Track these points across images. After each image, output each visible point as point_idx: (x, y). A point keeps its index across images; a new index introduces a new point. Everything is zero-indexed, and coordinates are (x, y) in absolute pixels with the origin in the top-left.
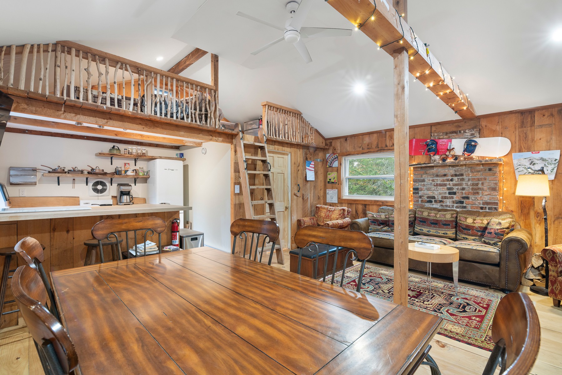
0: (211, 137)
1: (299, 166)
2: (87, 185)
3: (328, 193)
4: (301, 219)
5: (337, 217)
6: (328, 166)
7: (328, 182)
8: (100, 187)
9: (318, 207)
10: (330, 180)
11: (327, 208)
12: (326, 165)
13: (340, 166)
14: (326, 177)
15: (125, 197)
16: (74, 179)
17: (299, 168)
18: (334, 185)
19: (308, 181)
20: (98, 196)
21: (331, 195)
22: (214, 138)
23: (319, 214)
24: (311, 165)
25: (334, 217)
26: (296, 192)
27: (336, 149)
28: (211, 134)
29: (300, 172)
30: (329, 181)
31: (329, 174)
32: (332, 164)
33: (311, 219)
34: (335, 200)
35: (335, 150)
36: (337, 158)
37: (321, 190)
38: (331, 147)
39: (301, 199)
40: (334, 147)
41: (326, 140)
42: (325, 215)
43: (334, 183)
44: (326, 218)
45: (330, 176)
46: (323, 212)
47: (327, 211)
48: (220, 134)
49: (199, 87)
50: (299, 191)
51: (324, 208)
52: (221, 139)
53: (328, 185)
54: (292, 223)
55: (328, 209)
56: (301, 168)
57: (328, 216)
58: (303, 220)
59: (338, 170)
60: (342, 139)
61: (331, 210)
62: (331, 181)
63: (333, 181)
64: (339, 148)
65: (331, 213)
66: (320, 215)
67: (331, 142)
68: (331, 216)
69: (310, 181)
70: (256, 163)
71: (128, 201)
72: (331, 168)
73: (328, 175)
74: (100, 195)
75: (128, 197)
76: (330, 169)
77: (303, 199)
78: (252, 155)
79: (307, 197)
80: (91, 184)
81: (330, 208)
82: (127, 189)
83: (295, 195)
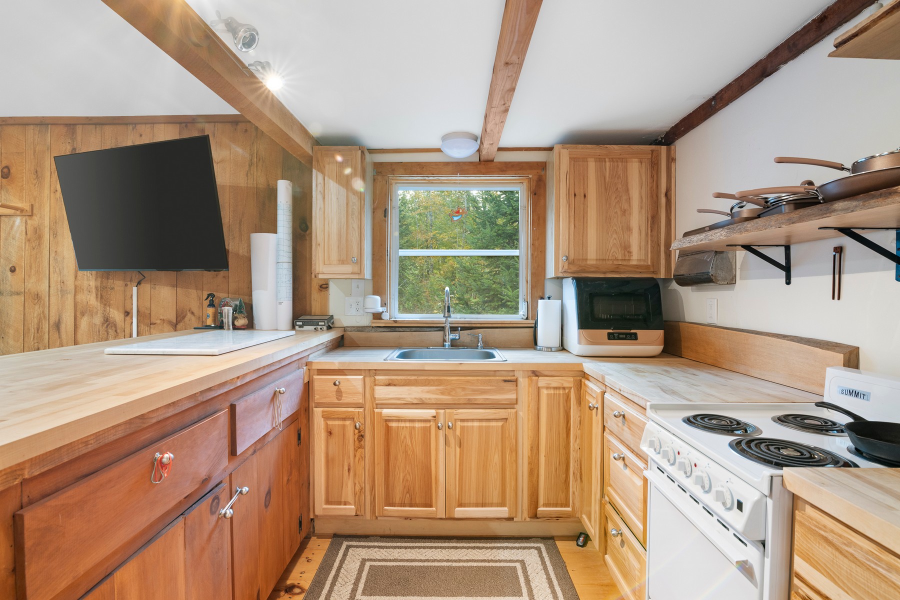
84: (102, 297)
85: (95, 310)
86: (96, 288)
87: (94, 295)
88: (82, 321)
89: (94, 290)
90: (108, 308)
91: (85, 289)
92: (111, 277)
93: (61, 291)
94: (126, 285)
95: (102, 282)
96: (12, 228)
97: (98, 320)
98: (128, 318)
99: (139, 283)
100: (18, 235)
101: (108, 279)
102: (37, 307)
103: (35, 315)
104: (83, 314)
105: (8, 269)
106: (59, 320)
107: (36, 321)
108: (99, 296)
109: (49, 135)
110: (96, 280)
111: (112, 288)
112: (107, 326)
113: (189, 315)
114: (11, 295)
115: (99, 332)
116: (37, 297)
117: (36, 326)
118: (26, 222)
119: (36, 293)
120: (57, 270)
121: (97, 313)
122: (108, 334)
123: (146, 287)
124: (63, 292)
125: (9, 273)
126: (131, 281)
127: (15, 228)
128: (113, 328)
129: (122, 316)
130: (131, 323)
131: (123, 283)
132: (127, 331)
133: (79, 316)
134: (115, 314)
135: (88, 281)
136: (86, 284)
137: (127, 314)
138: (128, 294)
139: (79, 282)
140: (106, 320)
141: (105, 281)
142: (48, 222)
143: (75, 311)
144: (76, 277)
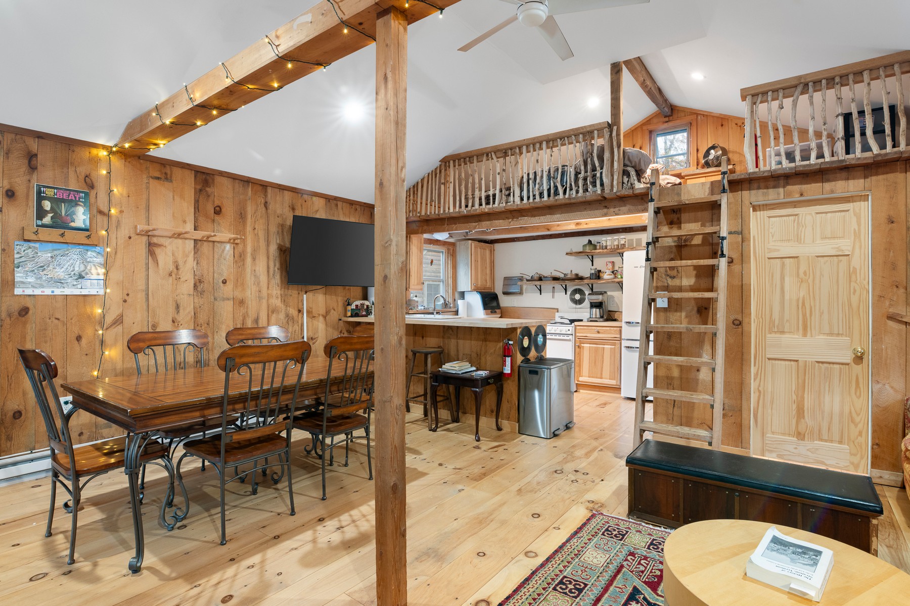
2: (566, 294)
8: (577, 297)
15: (594, 310)
16: (554, 287)
20: (576, 308)
22: (612, 210)
28: (606, 205)
49: (581, 136)
52: (626, 208)
70: (714, 241)
71: (598, 316)
74: (578, 306)
75: (598, 310)
78: (703, 225)
80: (569, 293)
82: (599, 298)
83: (891, 318)
84: (284, 301)
85: (280, 310)
86: (281, 295)
87: (280, 300)
88: (273, 316)
89: (279, 296)
90: (289, 308)
91: (274, 296)
92: (290, 288)
94: (299, 293)
95: (284, 292)
96: (223, 251)
97: (282, 315)
98: (300, 314)
99: (306, 292)
100: (228, 257)
101: (288, 289)
102: (242, 309)
103: (240, 314)
104: (273, 312)
105: (221, 281)
106: (258, 316)
107: (241, 318)
109: (250, 189)
110: (281, 290)
111: (291, 295)
113: (332, 311)
114: (223, 301)
115: (283, 323)
116: (242, 302)
117: (241, 322)
118: (234, 248)
119: (241, 299)
120: (256, 283)
121: (281, 312)
122: (289, 324)
123: (310, 294)
124: (260, 298)
125: (222, 284)
126: (301, 291)
127: (226, 252)
129: (297, 313)
130: (303, 317)
131: (297, 292)
132: (300, 322)
133: (270, 313)
134: (293, 312)
135: (276, 291)
136: (275, 292)
137: (300, 311)
138: (300, 299)
139: (270, 292)
140: (287, 316)
141: (286, 291)
142: (249, 249)
143: (268, 310)
144: (268, 288)
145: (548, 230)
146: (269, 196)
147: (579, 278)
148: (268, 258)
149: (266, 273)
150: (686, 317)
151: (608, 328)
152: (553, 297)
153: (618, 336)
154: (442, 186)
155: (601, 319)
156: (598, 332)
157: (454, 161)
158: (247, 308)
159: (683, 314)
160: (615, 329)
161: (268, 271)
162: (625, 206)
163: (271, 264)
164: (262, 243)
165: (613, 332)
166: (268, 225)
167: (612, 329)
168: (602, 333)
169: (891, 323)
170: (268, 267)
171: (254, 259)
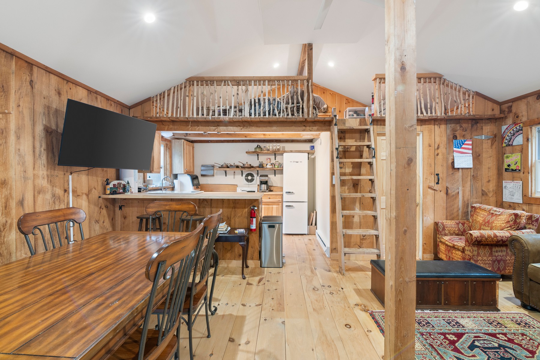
0: (304, 128)
1: (438, 148)
2: (242, 176)
3: (505, 187)
4: (440, 221)
5: (503, 225)
6: (504, 145)
7: (506, 169)
8: (250, 178)
9: (474, 207)
10: (509, 166)
11: (490, 210)
12: (502, 144)
13: (526, 143)
14: (500, 161)
15: (263, 185)
16: (234, 172)
17: (439, 151)
18: (515, 174)
19: (459, 169)
20: (249, 185)
21: (511, 190)
22: (308, 128)
23: (474, 218)
24: (463, 146)
25: (498, 225)
26: (432, 184)
27: (520, 115)
28: (305, 124)
29: (440, 156)
30: (507, 167)
31: (507, 157)
32: (512, 140)
33: (458, 224)
34: (518, 198)
35: (517, 117)
36: (522, 130)
37: (489, 181)
38: (511, 114)
39: (443, 194)
40: (515, 114)
41: (500, 104)
42: (484, 220)
43: (515, 170)
44: (485, 225)
45: (508, 160)
46: (482, 216)
47: (488, 215)
48: (315, 123)
49: (290, 81)
50: (438, 183)
51: (484, 210)
52: (315, 128)
53: (505, 174)
54: (424, 225)
55: (492, 212)
56: (442, 150)
57: (488, 222)
58: (442, 224)
59: (523, 150)
60: (530, 99)
61: (495, 213)
62: (511, 168)
63: (513, 167)
64: (525, 113)
65: (494, 218)
66: (475, 220)
67: (511, 106)
68: (493, 222)
69: (462, 169)
70: (361, 150)
71: (266, 189)
72: (510, 147)
73: (505, 159)
74: (250, 183)
75: (265, 185)
76: (508, 149)
77: (447, 193)
78: (356, 141)
79: (457, 191)
80: (244, 175)
81: (495, 211)
82: (264, 179)
83: (430, 188)
84: (51, 181)
85: (47, 190)
86: (48, 176)
87: (46, 180)
88: (39, 198)
89: (46, 177)
90: (55, 188)
91: (40, 176)
92: (56, 169)
93: (24, 177)
94: (64, 174)
95: (51, 172)
97: (48, 196)
98: (66, 194)
99: (71, 173)
101: (54, 170)
102: (4, 190)
103: (3, 196)
104: (39, 193)
106: (23, 198)
107: (3, 200)
108: (49, 181)
109: (14, 63)
110: (47, 170)
111: (57, 176)
112: (55, 199)
113: (94, 189)
115: (49, 204)
117: (4, 205)
119: (3, 179)
120: (21, 163)
121: (48, 191)
122: (55, 204)
123: (75, 175)
124: (25, 179)
126: (67, 172)
128: (58, 200)
129: (63, 192)
130: (68, 196)
131: (62, 173)
132: (66, 201)
133: (36, 194)
134: (59, 191)
135: (42, 171)
136: (41, 173)
137: (65, 191)
138: (66, 179)
139: (36, 172)
140: (54, 195)
141: (53, 171)
142: (13, 126)
143: (34, 191)
144: (34, 168)
145: (246, 137)
146: (35, 75)
147: (251, 167)
148: (34, 138)
149: (31, 153)
150: (348, 189)
151: (275, 196)
152: (234, 178)
153: (281, 200)
154: (187, 98)
155: (268, 191)
156: (269, 198)
157: (197, 82)
158: (11, 189)
159: (346, 188)
160: (279, 196)
161: (34, 152)
162: (315, 126)
163: (37, 145)
164: (28, 122)
165: (277, 198)
166: (34, 104)
167: (277, 196)
168: (272, 199)
169: (430, 190)
170: (34, 147)
171: (18, 138)
